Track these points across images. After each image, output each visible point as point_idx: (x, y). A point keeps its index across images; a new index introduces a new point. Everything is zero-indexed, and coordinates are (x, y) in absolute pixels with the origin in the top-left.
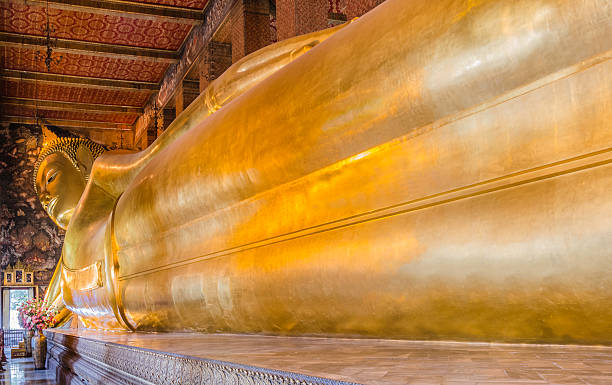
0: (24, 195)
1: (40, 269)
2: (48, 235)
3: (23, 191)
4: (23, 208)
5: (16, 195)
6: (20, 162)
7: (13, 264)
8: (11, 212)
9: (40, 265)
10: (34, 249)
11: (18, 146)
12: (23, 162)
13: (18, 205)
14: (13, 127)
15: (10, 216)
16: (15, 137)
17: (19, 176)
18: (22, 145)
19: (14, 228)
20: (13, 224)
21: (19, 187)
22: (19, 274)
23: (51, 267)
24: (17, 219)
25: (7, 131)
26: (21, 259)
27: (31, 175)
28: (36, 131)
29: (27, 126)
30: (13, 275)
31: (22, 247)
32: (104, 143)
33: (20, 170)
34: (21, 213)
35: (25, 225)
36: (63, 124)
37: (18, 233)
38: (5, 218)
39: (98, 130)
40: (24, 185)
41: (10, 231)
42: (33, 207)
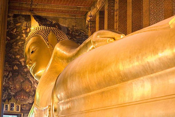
0: (18, 57)
1: (25, 103)
2: (31, 82)
3: (18, 54)
4: (17, 65)
5: (14, 57)
6: (17, 37)
7: (9, 99)
8: (10, 67)
9: (25, 100)
10: (22, 90)
11: (17, 27)
12: (19, 37)
13: (15, 63)
14: (15, 16)
15: (9, 69)
16: (16, 22)
17: (16, 45)
18: (19, 27)
19: (11, 77)
20: (11, 75)
21: (16, 52)
22: (12, 105)
23: (31, 102)
24: (14, 72)
25: (12, 18)
26: (14, 96)
27: (23, 45)
28: (28, 19)
29: (23, 16)
30: (9, 106)
31: (15, 89)
32: (67, 26)
33: (17, 41)
34: (16, 68)
35: (18, 75)
36: (43, 14)
37: (13, 80)
38: (7, 71)
39: (64, 18)
40: (19, 51)
41: (9, 79)
42: (23, 64)
